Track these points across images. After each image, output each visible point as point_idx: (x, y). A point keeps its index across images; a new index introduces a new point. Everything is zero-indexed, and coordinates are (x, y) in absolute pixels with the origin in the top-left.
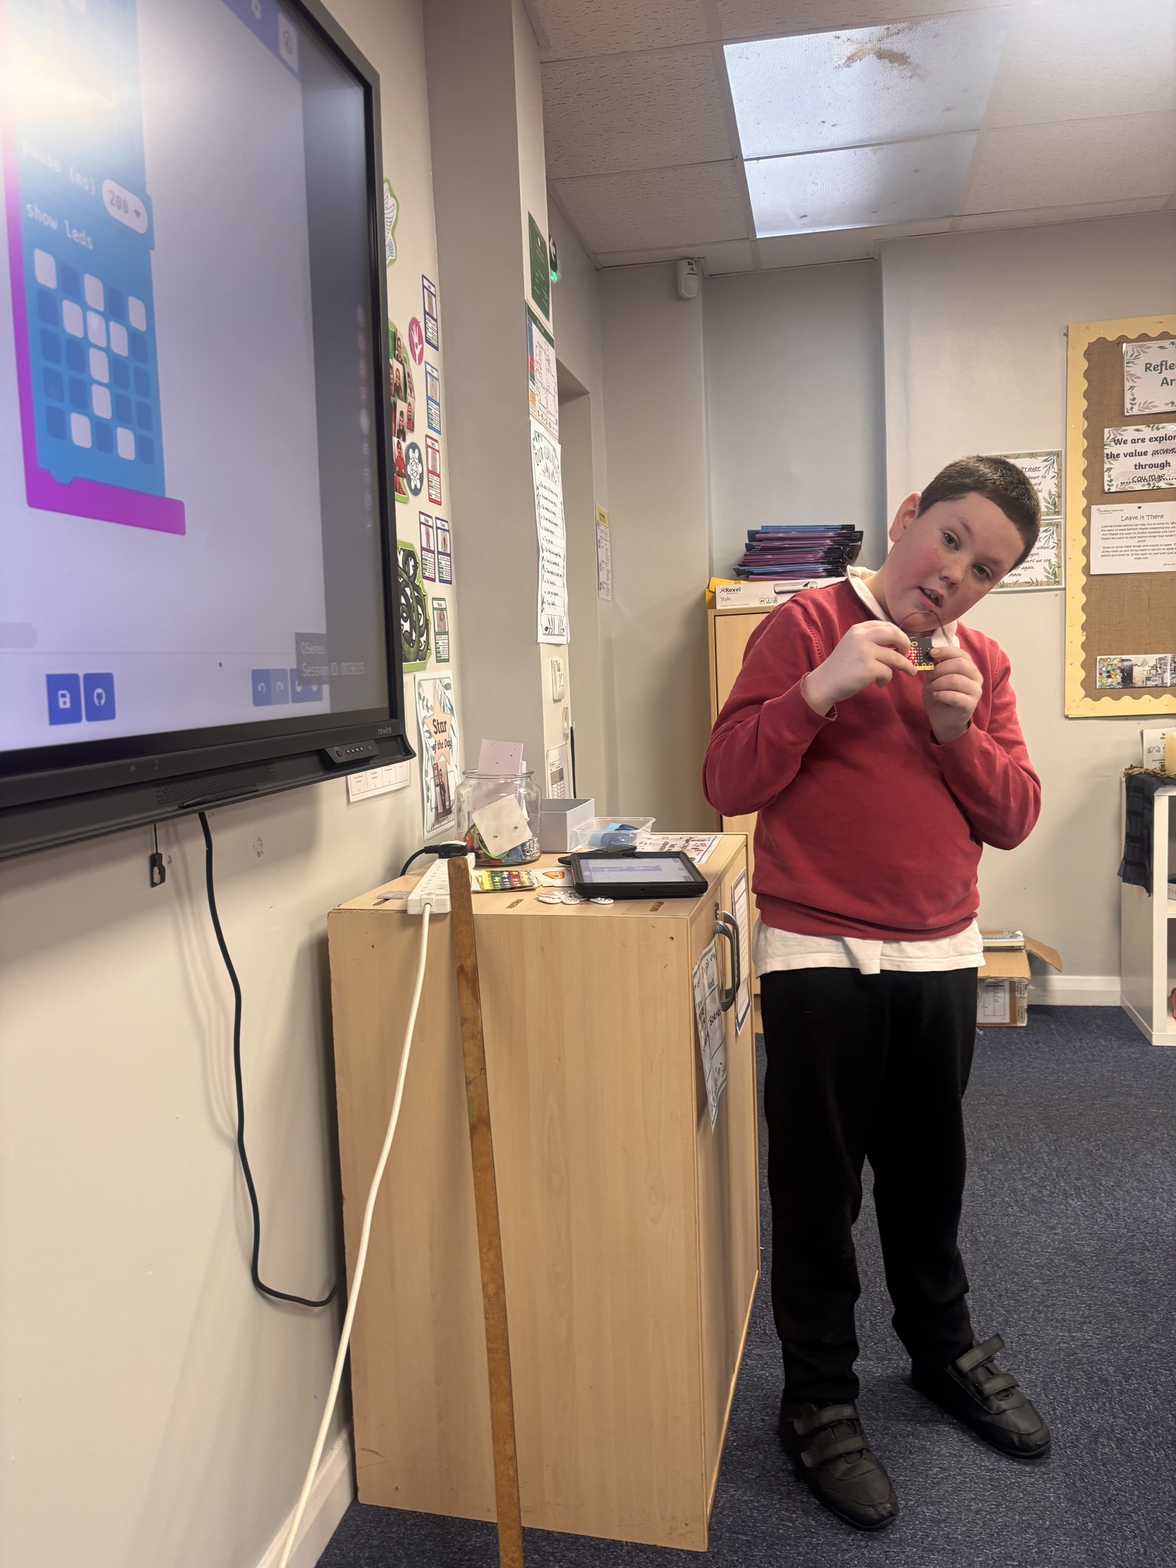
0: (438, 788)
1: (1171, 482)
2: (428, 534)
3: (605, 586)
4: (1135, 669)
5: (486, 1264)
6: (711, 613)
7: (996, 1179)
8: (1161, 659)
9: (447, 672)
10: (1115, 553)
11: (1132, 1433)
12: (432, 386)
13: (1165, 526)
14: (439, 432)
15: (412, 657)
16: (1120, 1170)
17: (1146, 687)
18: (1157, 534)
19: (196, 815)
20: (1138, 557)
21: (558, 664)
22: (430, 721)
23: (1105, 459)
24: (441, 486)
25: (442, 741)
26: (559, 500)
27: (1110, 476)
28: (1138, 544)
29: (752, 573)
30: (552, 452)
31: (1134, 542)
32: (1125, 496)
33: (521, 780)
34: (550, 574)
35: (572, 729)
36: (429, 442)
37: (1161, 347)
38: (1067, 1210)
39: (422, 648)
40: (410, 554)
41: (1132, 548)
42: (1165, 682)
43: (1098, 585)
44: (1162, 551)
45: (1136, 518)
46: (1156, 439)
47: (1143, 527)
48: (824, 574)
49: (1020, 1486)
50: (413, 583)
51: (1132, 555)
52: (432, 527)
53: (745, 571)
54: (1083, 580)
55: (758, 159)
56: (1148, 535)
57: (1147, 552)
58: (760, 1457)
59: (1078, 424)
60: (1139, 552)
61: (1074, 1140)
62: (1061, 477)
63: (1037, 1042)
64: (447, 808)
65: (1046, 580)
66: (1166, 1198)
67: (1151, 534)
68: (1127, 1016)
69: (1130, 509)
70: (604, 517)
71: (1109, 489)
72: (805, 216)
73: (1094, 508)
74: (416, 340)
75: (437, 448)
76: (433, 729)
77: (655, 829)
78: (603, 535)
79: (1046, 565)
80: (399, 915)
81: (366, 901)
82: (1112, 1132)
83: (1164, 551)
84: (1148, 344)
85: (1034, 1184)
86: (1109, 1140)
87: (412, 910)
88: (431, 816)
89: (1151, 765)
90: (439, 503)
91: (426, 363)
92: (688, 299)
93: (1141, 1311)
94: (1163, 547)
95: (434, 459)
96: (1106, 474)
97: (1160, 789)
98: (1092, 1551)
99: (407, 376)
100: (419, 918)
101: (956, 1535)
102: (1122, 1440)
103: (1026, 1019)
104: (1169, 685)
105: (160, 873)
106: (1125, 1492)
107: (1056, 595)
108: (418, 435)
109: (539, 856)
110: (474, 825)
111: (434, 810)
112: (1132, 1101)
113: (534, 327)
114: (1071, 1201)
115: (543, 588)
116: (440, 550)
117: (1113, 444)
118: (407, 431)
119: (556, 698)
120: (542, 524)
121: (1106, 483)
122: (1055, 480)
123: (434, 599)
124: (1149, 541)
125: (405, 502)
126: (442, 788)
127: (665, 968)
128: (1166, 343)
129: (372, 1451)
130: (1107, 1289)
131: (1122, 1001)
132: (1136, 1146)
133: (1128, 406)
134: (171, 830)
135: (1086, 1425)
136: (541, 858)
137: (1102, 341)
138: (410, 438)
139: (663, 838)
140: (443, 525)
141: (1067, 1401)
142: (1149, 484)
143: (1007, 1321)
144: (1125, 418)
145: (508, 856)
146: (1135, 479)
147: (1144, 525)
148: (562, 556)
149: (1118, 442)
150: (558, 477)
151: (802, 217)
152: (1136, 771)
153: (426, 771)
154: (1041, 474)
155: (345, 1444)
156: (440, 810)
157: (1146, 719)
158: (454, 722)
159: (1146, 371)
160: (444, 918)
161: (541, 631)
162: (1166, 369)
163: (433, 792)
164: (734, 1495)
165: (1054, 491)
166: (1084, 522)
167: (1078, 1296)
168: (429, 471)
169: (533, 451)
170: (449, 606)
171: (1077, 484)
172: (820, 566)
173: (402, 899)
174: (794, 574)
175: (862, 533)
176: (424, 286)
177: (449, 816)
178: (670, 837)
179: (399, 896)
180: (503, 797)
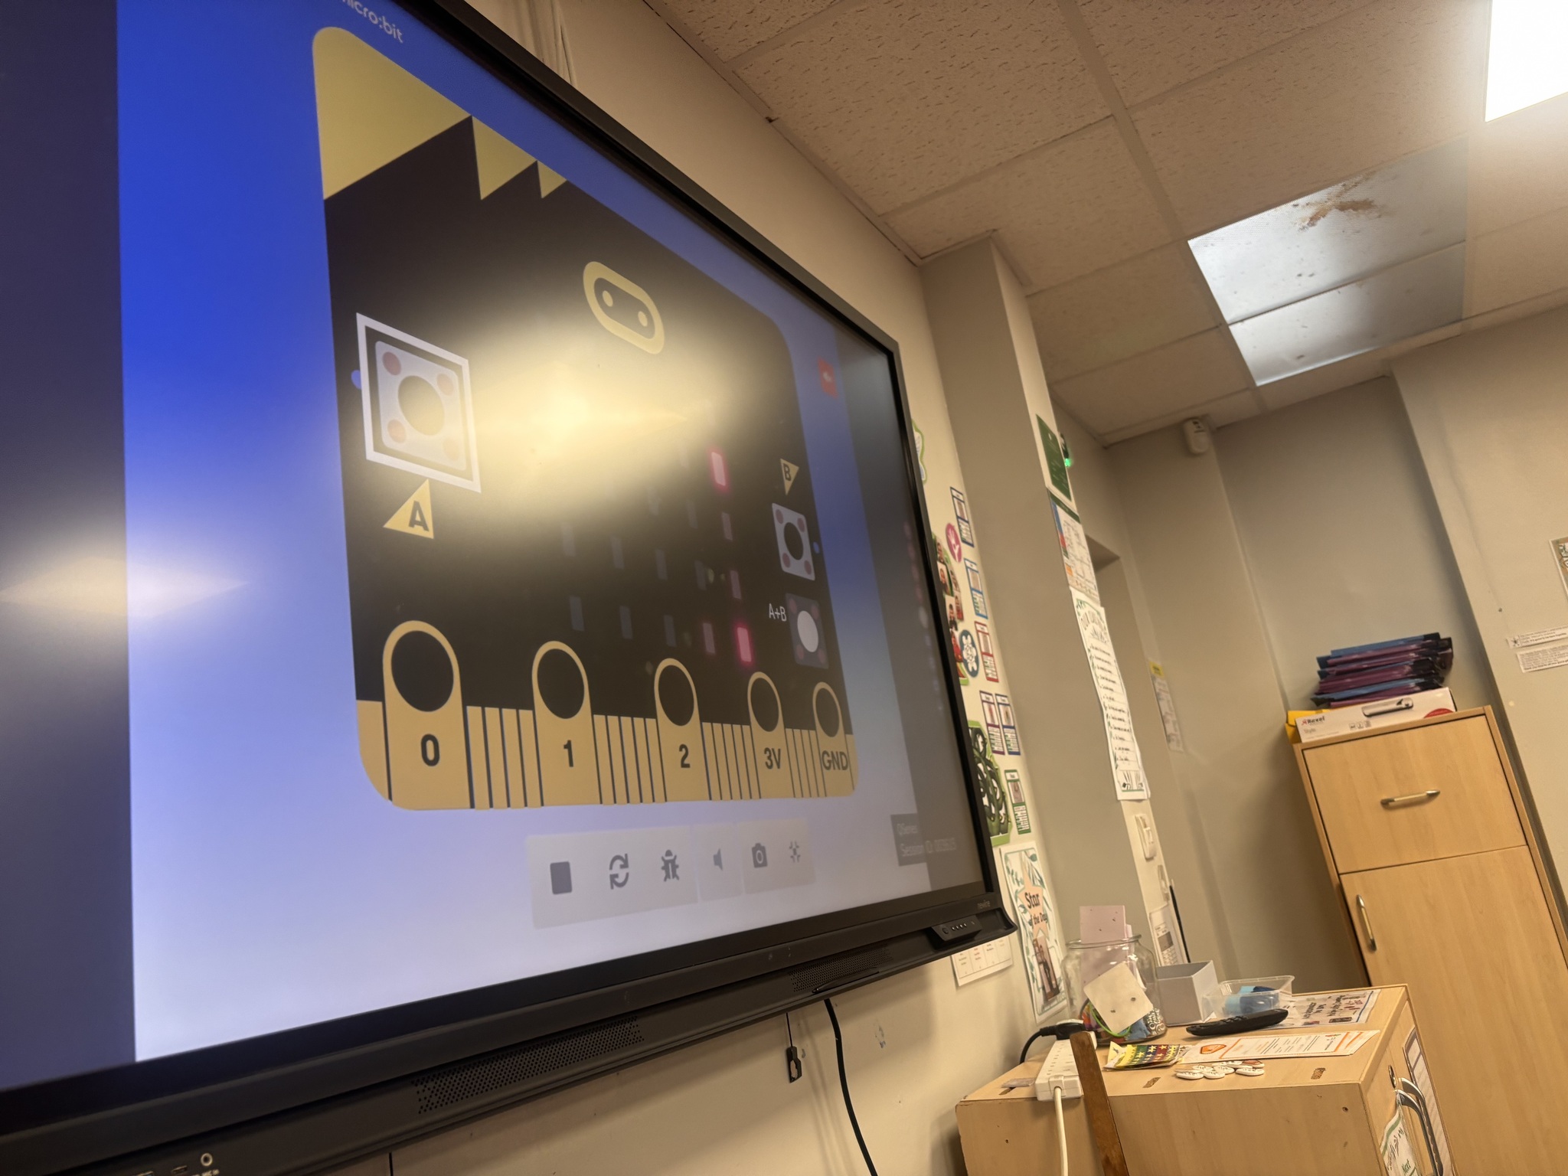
0: (1042, 966)
2: (990, 710)
3: (1174, 737)
6: (1297, 748)
9: (1031, 843)
12: (974, 578)
14: (986, 617)
15: (995, 830)
19: (823, 1003)
21: (1144, 820)
22: (1022, 896)
24: (996, 664)
25: (1038, 915)
26: (1112, 658)
29: (1333, 700)
30: (1096, 615)
33: (1129, 946)
34: (1117, 731)
35: (1171, 888)
36: (979, 627)
39: (1002, 821)
40: (979, 732)
48: (1418, 689)
50: (984, 758)
52: (993, 703)
53: (1323, 698)
55: (1242, 321)
64: (1054, 986)
70: (1158, 669)
72: (1302, 357)
74: (953, 542)
75: (986, 631)
76: (1026, 904)
77: (1297, 989)
78: (1162, 688)
80: (1029, 1103)
81: (992, 1091)
87: (1043, 1097)
88: (1039, 997)
90: (996, 681)
91: (965, 559)
92: (1201, 454)
95: (986, 642)
99: (950, 573)
100: (1052, 1103)
105: (796, 1067)
108: (968, 622)
109: (1166, 1031)
110: (1088, 1001)
111: (1041, 990)
113: (1060, 510)
115: (1113, 744)
116: (1004, 724)
118: (957, 621)
119: (1148, 856)
120: (1100, 684)
123: (1006, 771)
125: (967, 684)
126: (1046, 965)
127: (1345, 1146)
134: (802, 1022)
136: (1168, 1032)
138: (961, 626)
139: (1307, 999)
140: (1004, 700)
145: (1130, 1032)
148: (1126, 711)
150: (1107, 638)
151: (1298, 359)
153: (1027, 948)
156: (1048, 990)
158: (1046, 894)
160: (1079, 1103)
161: (1119, 788)
163: (1037, 971)
168: (983, 654)
169: (1079, 618)
170: (1021, 776)
172: (1410, 681)
173: (1028, 1086)
174: (1382, 694)
175: (1449, 640)
176: (953, 496)
177: (1058, 996)
178: (1316, 997)
179: (1025, 1083)
180: (1113, 966)
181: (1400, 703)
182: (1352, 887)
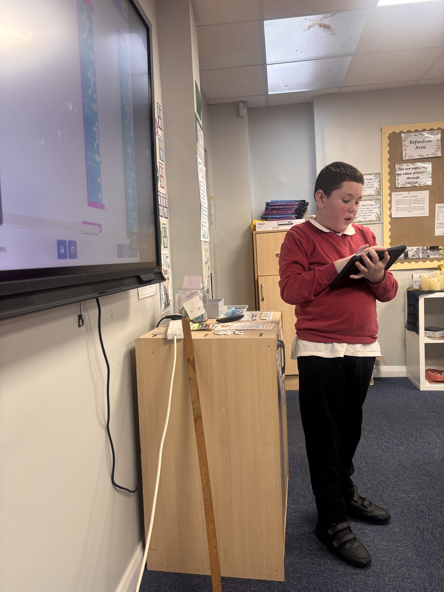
0: (165, 295)
1: (420, 184)
2: (160, 199)
3: (213, 223)
4: (409, 252)
5: (202, 472)
6: (254, 233)
7: (371, 440)
8: (418, 248)
9: (168, 252)
10: (400, 210)
11: (435, 530)
12: (161, 144)
13: (418, 200)
14: (163, 161)
16: (416, 435)
17: (413, 259)
18: (415, 203)
19: (95, 299)
20: (409, 211)
21: (207, 249)
23: (396, 176)
24: (164, 181)
25: (166, 277)
26: (205, 187)
27: (398, 182)
28: (409, 206)
29: (268, 218)
30: (203, 170)
31: (407, 206)
32: (403, 189)
33: (201, 291)
34: (205, 215)
35: (211, 274)
36: (160, 164)
37: (415, 135)
38: (399, 450)
41: (407, 208)
42: (420, 257)
43: (394, 221)
44: (417, 209)
45: (408, 197)
46: (414, 168)
47: (410, 200)
48: (295, 218)
49: (398, 551)
51: (407, 210)
52: (162, 197)
53: (265, 217)
54: (389, 220)
55: (272, 64)
56: (412, 203)
57: (412, 209)
58: (299, 545)
59: (386, 163)
60: (409, 209)
61: (397, 425)
62: (380, 182)
63: (378, 391)
64: (168, 303)
65: (376, 220)
66: (434, 445)
67: (413, 203)
68: (409, 380)
69: (405, 194)
70: (212, 197)
71: (398, 186)
72: (287, 86)
73: (393, 193)
75: (162, 167)
77: (248, 310)
78: (212, 204)
79: (376, 214)
80: (162, 340)
81: (149, 335)
82: (411, 422)
83: (418, 209)
84: (411, 134)
85: (385, 442)
86: (410, 424)
87: (169, 338)
88: (163, 305)
89: (416, 287)
90: (163, 188)
91: (159, 135)
92: (243, 117)
93: (432, 486)
94: (418, 208)
95: (161, 171)
96: (397, 181)
97: (421, 296)
98: (428, 573)
100: (172, 341)
101: (377, 570)
102: (432, 533)
103: (373, 382)
104: (421, 258)
105: (82, 322)
106: (437, 551)
107: (380, 225)
109: (207, 320)
110: (183, 308)
111: (164, 303)
112: (416, 410)
113: (198, 123)
114: (400, 447)
115: (203, 219)
116: (164, 206)
117: (399, 170)
119: (206, 262)
120: (202, 197)
121: (397, 184)
122: (378, 183)
123: (163, 224)
124: (413, 205)
126: (167, 295)
127: (266, 357)
128: (417, 134)
129: (153, 549)
130: (418, 478)
131: (407, 375)
132: (420, 427)
133: (404, 156)
134: (85, 306)
135: (418, 528)
136: (208, 321)
137: (394, 132)
139: (251, 313)
140: (165, 196)
141: (410, 520)
142: (412, 185)
143: (383, 492)
144: (403, 161)
145: (196, 319)
146: (407, 183)
147: (411, 199)
148: (207, 208)
149: (401, 169)
150: (205, 179)
151: (286, 86)
152: (411, 290)
153: (162, 288)
154: (373, 181)
155: (141, 547)
156: (166, 304)
157: (413, 271)
158: (170, 270)
159: (410, 144)
160: (181, 341)
161: (202, 236)
162: (417, 143)
163: (164, 297)
164: (291, 560)
165: (378, 187)
166: (389, 198)
167: (408, 481)
168: (160, 176)
169: (198, 169)
170: (167, 226)
171: (386, 185)
172: (293, 215)
173: (162, 334)
174: (284, 218)
175: (308, 203)
176: (158, 107)
177: (169, 306)
178: (254, 312)
179: (160, 334)
180: (194, 297)
181: (289, 222)
182: (261, 281)
